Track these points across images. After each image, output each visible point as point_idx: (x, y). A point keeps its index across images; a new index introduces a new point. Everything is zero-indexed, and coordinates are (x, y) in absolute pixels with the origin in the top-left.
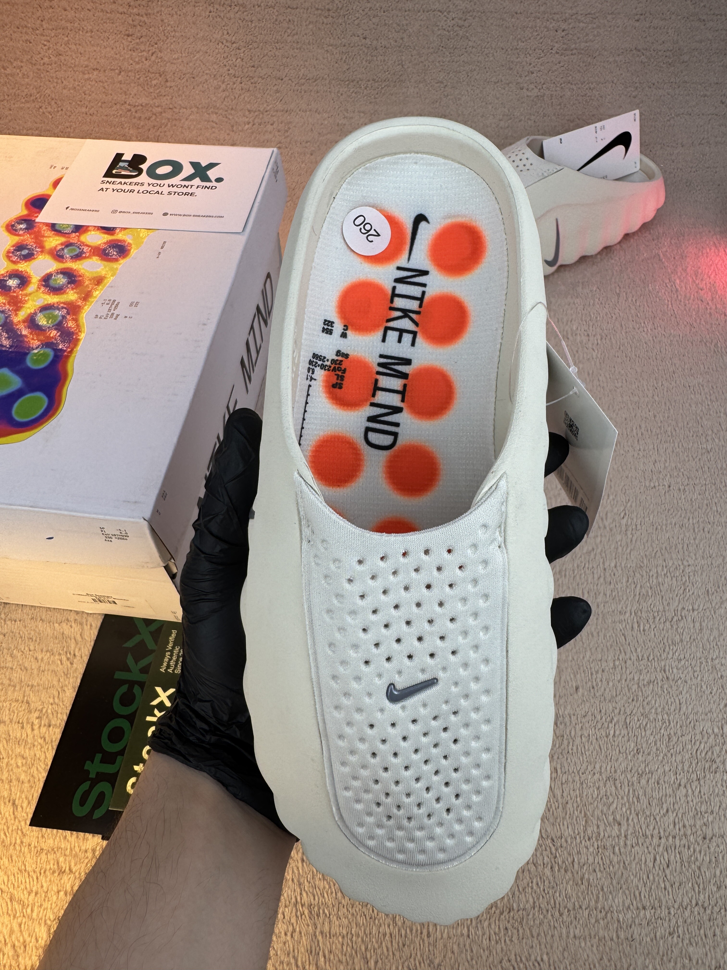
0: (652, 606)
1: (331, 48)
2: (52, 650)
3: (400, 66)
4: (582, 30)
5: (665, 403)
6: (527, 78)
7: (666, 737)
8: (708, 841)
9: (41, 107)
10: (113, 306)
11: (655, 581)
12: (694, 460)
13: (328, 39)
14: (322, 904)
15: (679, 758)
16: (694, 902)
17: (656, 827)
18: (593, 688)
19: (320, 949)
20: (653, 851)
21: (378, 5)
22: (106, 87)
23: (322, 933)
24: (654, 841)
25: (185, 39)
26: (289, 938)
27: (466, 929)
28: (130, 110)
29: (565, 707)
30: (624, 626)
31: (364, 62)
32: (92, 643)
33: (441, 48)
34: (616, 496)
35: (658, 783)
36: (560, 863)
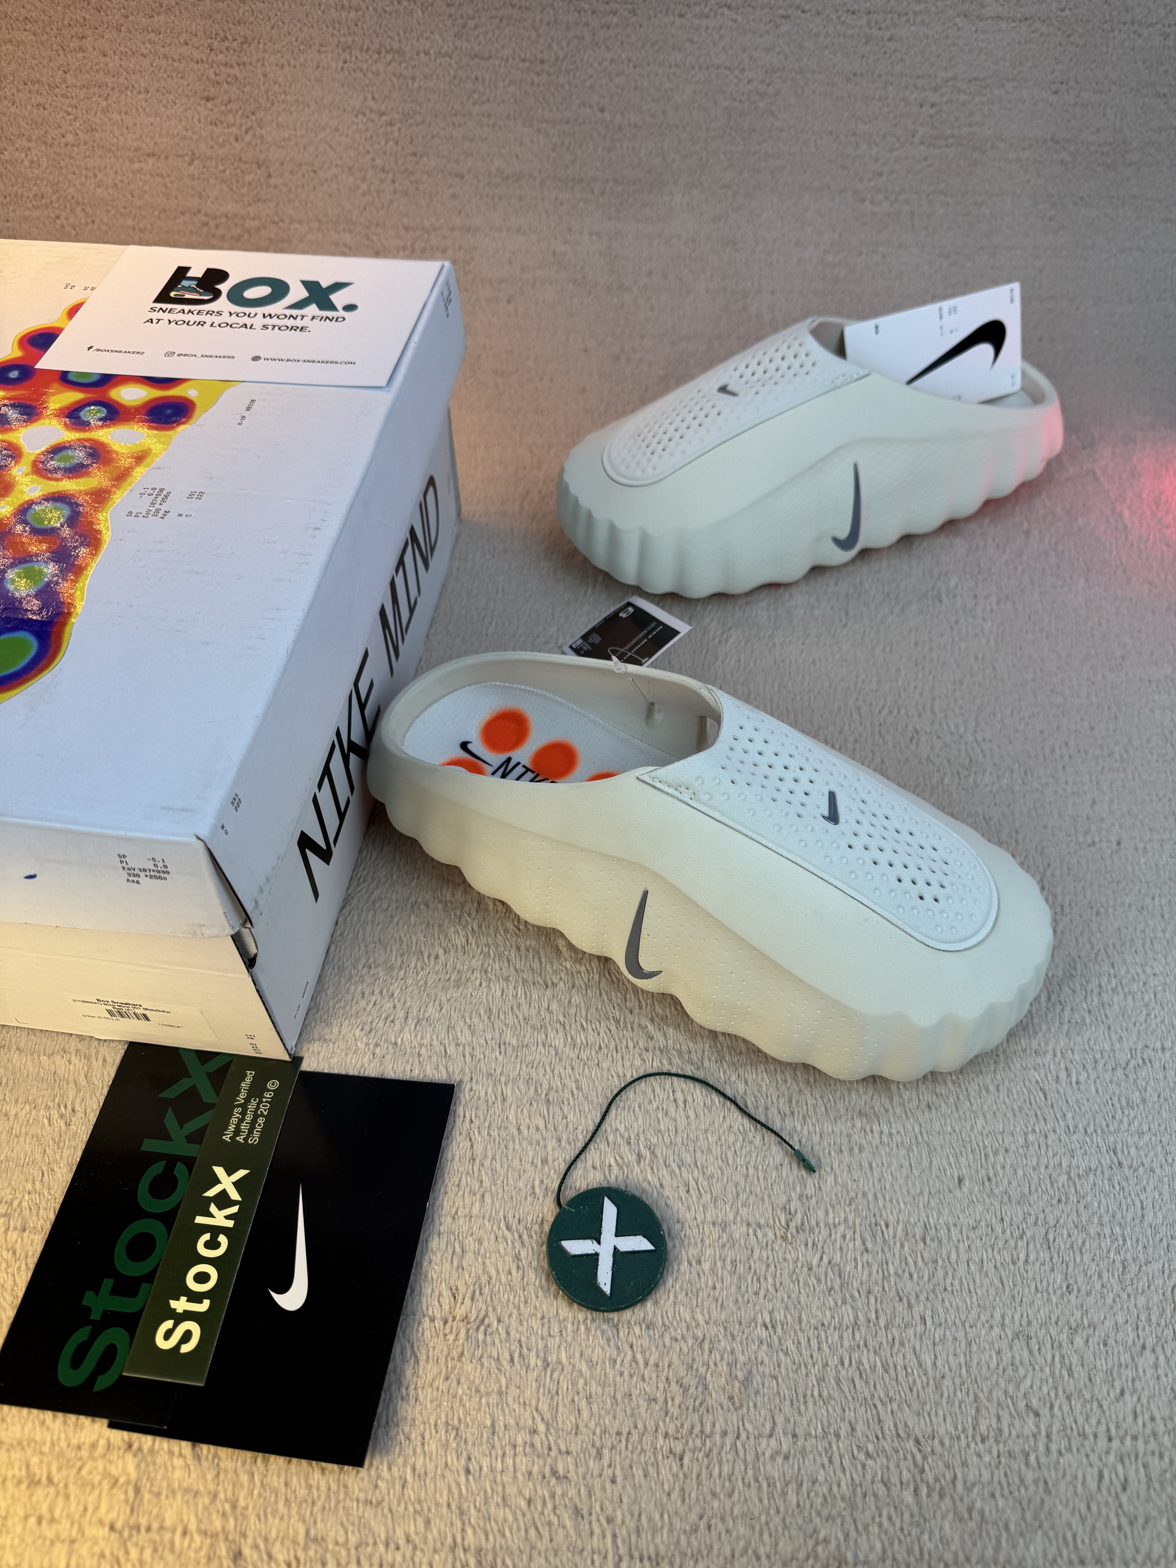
0: (1092, 1043)
1: (544, 125)
2: (34, 1101)
3: (661, 159)
4: (964, 105)
5: (1109, 708)
6: (872, 184)
7: (1118, 1265)
9: (58, 217)
10: (160, 498)
11: (1096, 1000)
12: (1160, 800)
13: (540, 111)
14: (501, 1547)
15: (1141, 1301)
17: (1103, 1420)
18: (989, 1179)
20: (1098, 1463)
21: (624, 55)
22: (169, 185)
24: (1099, 1444)
25: (301, 107)
28: (207, 224)
29: (940, 1213)
30: (1043, 1075)
31: (600, 150)
32: (105, 1091)
33: (728, 130)
34: (1026, 857)
35: (1105, 1345)
36: (931, 1481)
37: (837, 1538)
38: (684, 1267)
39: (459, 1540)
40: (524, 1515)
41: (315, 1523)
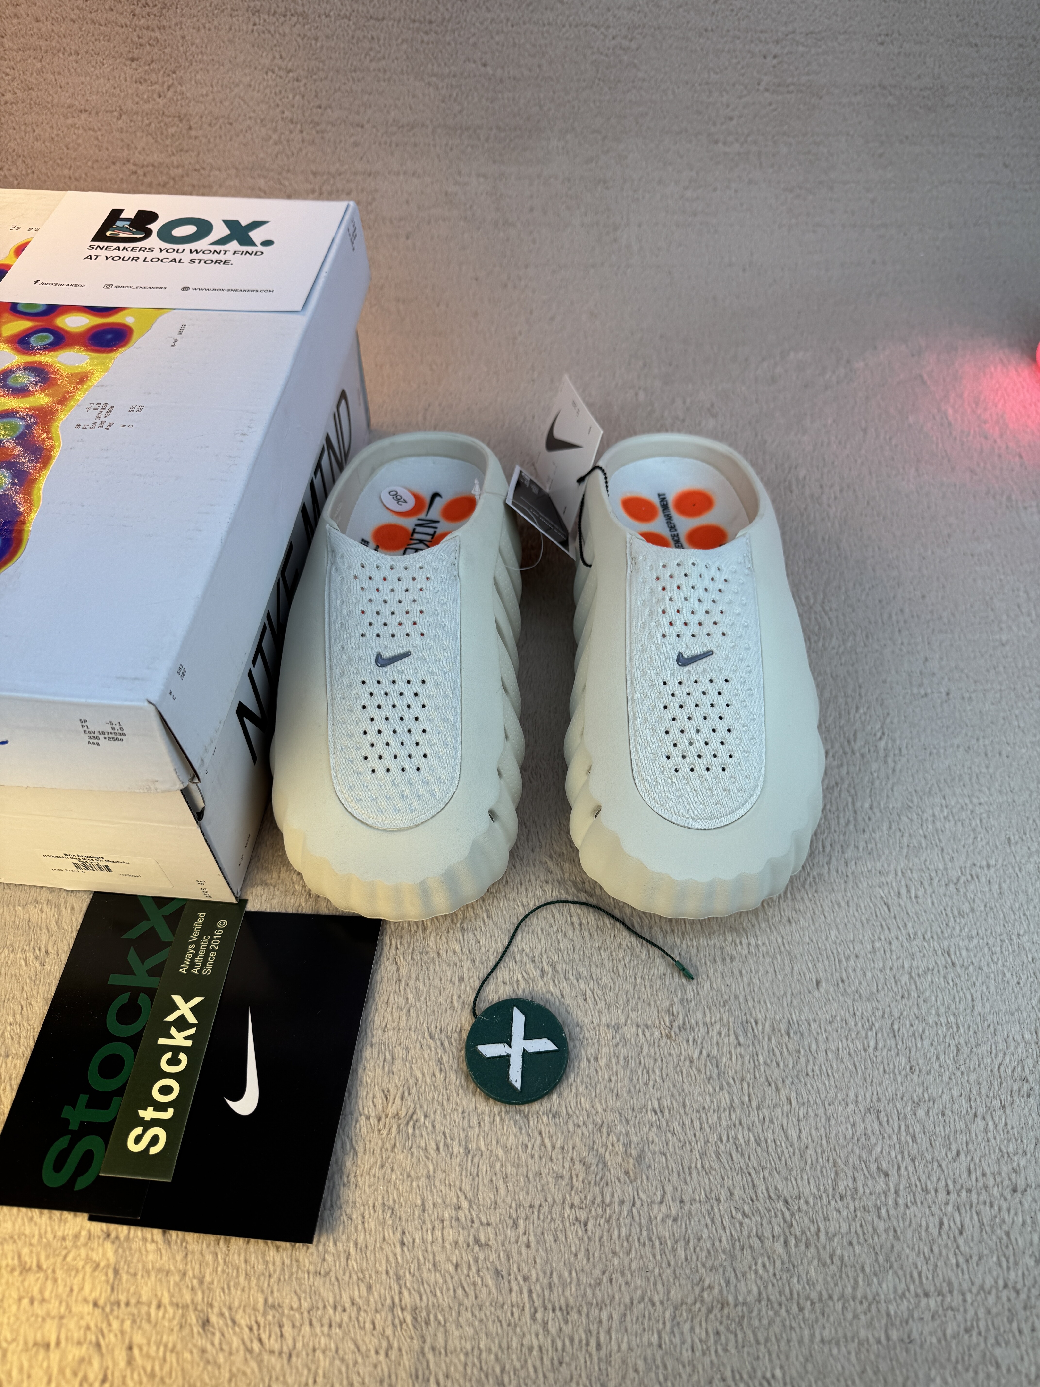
0: (928, 863)
1: (434, 79)
2: (12, 945)
3: (538, 108)
4: (802, 56)
5: (938, 579)
6: (724, 127)
7: (953, 1048)
8: (1020, 1195)
10: (104, 412)
11: (930, 827)
12: (983, 656)
13: (430, 66)
14: (433, 1305)
15: (973, 1077)
16: (1001, 1283)
17: (942, 1177)
18: (843, 981)
19: (430, 1373)
20: (939, 1212)
21: (502, 16)
22: (100, 137)
23: (433, 1349)
24: (940, 1197)
25: (217, 66)
26: (382, 1357)
27: (656, 1336)
28: (136, 173)
29: (801, 1011)
30: (886, 891)
31: (484, 100)
32: (75, 935)
33: (597, 81)
34: (868, 708)
35: (943, 1115)
36: (798, 1234)
37: (720, 1285)
38: (584, 1064)
39: (397, 1300)
40: (452, 1278)
41: (272, 1292)
